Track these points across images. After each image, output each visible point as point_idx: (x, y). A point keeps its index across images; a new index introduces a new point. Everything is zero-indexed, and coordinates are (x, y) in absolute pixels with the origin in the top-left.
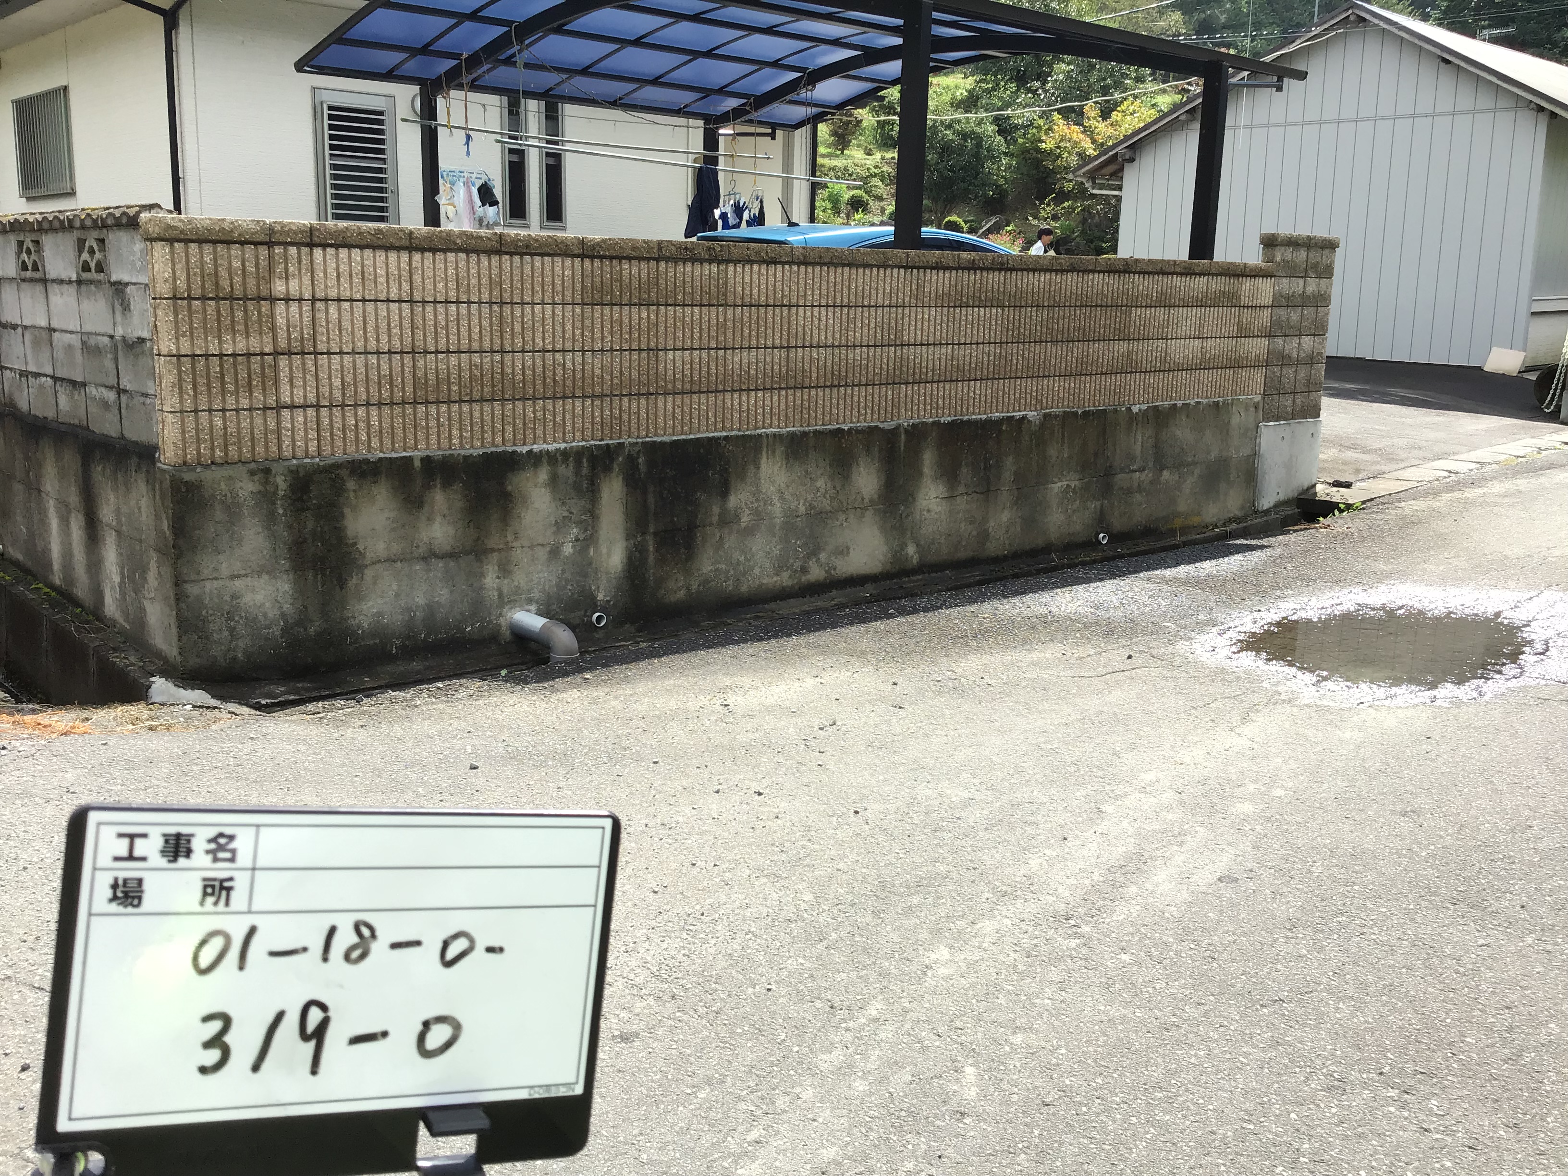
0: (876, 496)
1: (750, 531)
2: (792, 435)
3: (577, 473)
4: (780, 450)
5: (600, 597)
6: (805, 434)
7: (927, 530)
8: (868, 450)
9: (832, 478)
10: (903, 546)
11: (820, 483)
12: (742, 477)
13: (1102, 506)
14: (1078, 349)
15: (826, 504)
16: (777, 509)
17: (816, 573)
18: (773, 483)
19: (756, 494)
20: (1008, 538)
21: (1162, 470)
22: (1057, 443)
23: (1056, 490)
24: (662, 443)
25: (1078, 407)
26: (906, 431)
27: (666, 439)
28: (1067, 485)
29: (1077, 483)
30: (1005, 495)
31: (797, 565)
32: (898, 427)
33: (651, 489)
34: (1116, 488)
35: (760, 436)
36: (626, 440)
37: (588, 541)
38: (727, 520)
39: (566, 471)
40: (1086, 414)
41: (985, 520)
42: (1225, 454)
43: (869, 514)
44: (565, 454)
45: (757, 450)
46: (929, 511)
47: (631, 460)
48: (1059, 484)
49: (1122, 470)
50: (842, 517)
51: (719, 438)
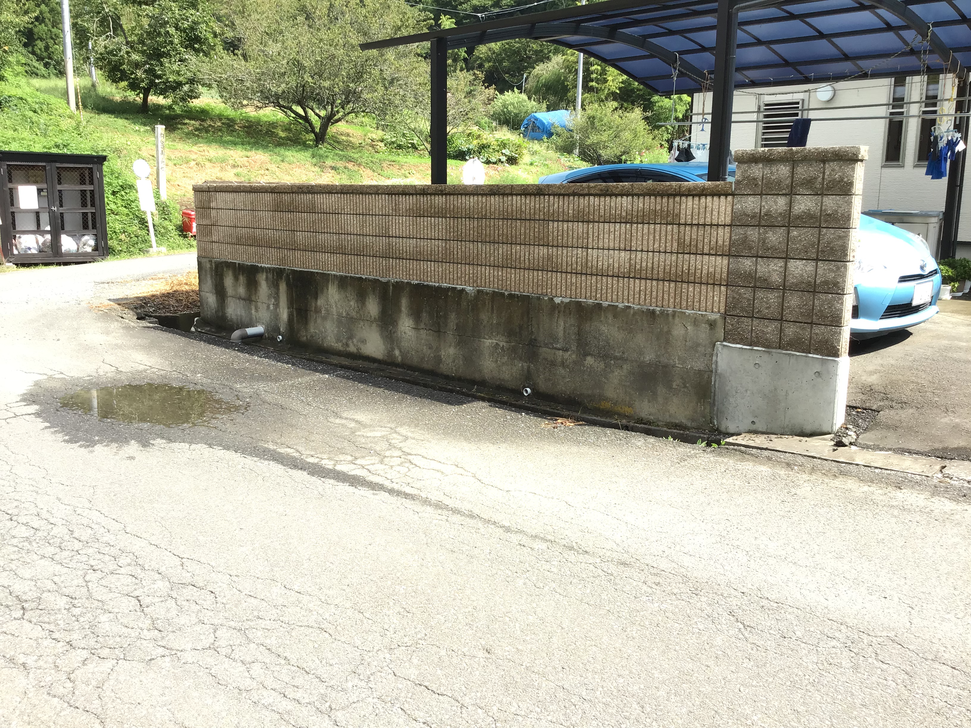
0: (377, 317)
1: (325, 318)
2: (341, 276)
3: (273, 278)
4: (336, 282)
5: (281, 330)
6: (346, 277)
7: (405, 344)
8: (374, 291)
9: (357, 301)
10: (393, 349)
11: (352, 303)
12: (322, 292)
13: (529, 367)
14: (503, 249)
15: (354, 314)
16: (334, 310)
17: (352, 349)
18: (333, 297)
19: (327, 301)
20: (455, 366)
21: (586, 354)
22: (488, 311)
23: (487, 344)
24: (297, 271)
25: (506, 290)
26: (393, 285)
27: (298, 269)
28: (497, 344)
29: (505, 344)
30: (450, 337)
31: (344, 341)
32: (389, 282)
33: (294, 289)
34: (541, 357)
35: (329, 274)
36: (287, 268)
37: (277, 305)
38: (318, 311)
39: (270, 276)
40: (511, 296)
41: (438, 349)
42: (664, 360)
43: (374, 325)
44: (269, 268)
45: (328, 281)
46: (405, 333)
47: (288, 276)
48: (490, 341)
49: (546, 345)
50: (362, 323)
51: (314, 272)
